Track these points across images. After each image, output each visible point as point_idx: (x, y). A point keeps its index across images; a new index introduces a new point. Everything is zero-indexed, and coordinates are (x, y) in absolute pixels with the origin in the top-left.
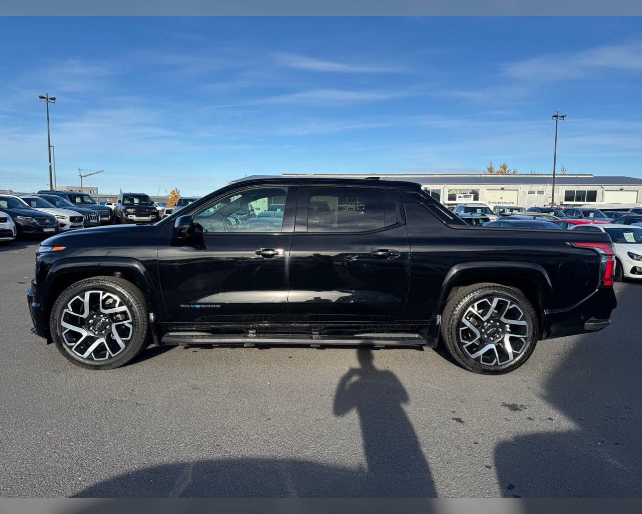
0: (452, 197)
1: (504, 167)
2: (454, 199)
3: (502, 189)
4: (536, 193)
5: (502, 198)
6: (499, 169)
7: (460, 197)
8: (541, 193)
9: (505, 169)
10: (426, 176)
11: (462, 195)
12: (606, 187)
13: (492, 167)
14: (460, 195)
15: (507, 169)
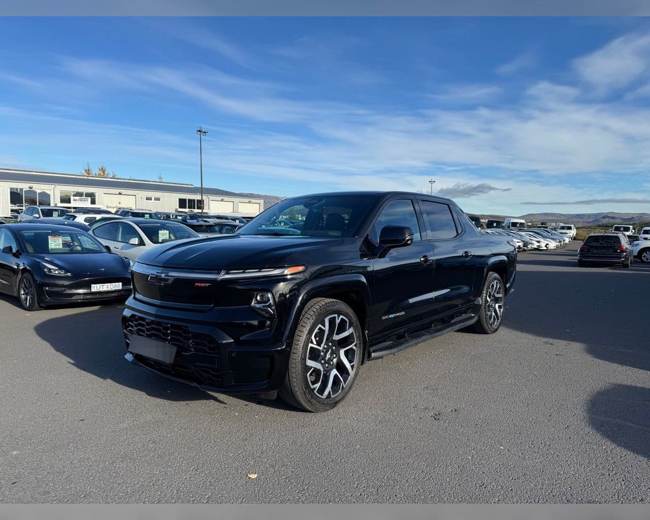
0: (65, 199)
1: (103, 171)
2: (69, 202)
3: (120, 194)
4: (153, 199)
5: (120, 203)
6: (98, 172)
7: (75, 200)
8: (157, 199)
9: (104, 172)
10: (20, 172)
11: (77, 198)
12: (211, 197)
13: (90, 169)
14: (76, 198)
15: (106, 173)
